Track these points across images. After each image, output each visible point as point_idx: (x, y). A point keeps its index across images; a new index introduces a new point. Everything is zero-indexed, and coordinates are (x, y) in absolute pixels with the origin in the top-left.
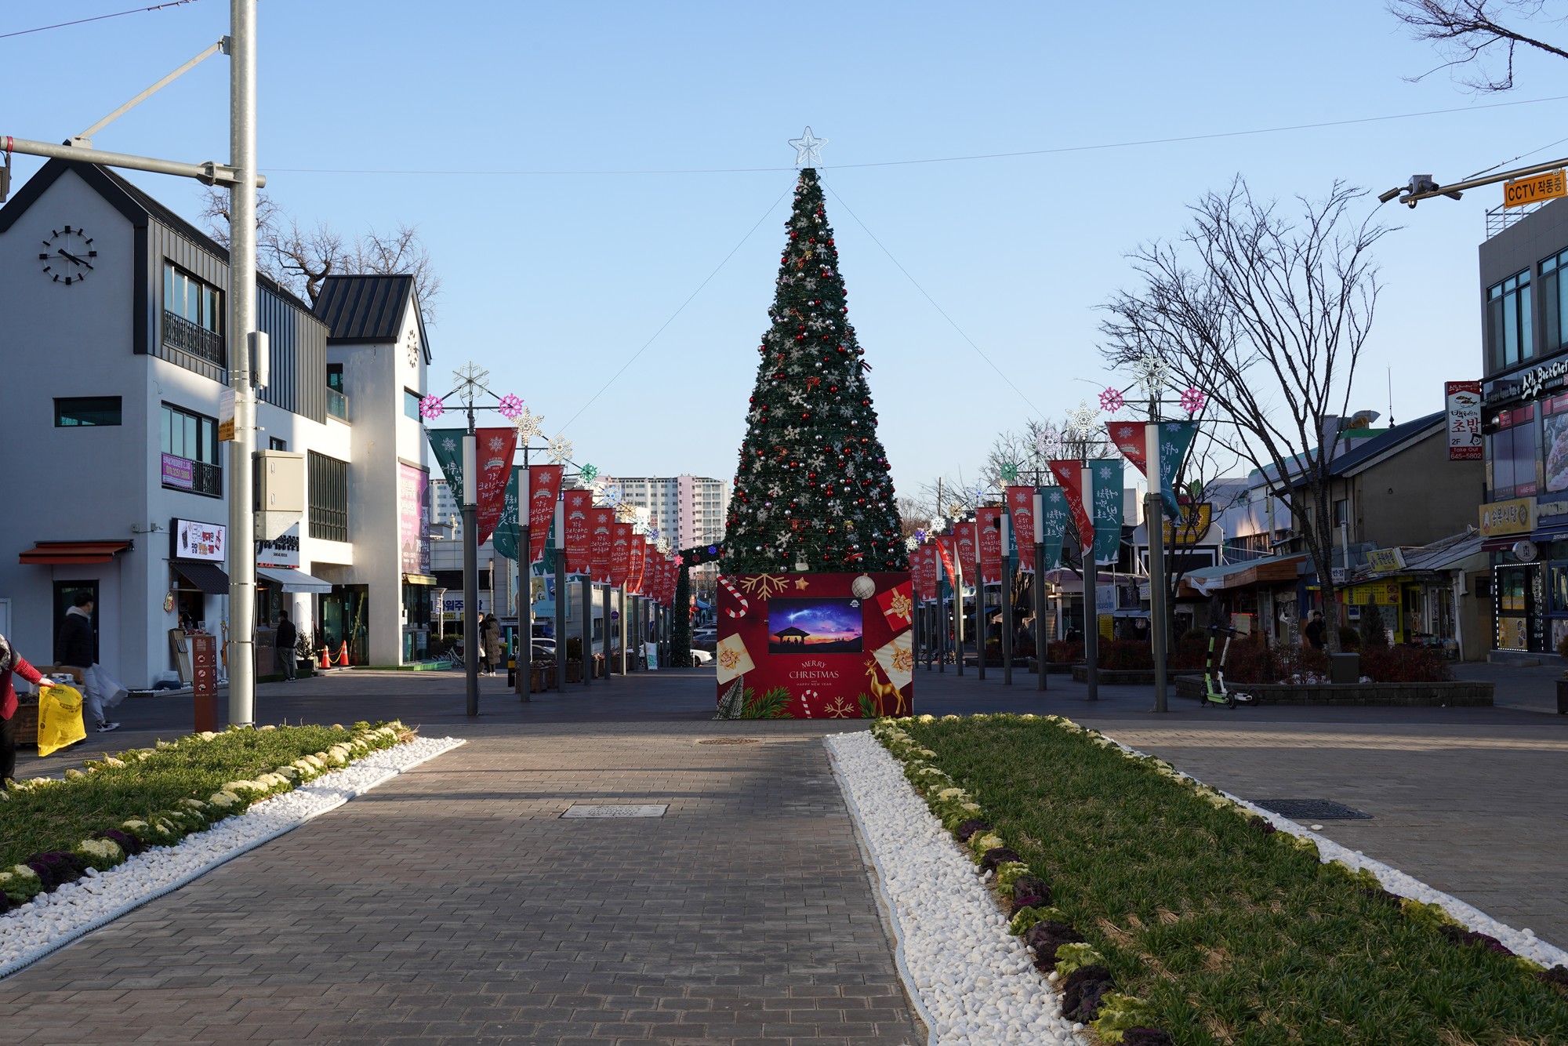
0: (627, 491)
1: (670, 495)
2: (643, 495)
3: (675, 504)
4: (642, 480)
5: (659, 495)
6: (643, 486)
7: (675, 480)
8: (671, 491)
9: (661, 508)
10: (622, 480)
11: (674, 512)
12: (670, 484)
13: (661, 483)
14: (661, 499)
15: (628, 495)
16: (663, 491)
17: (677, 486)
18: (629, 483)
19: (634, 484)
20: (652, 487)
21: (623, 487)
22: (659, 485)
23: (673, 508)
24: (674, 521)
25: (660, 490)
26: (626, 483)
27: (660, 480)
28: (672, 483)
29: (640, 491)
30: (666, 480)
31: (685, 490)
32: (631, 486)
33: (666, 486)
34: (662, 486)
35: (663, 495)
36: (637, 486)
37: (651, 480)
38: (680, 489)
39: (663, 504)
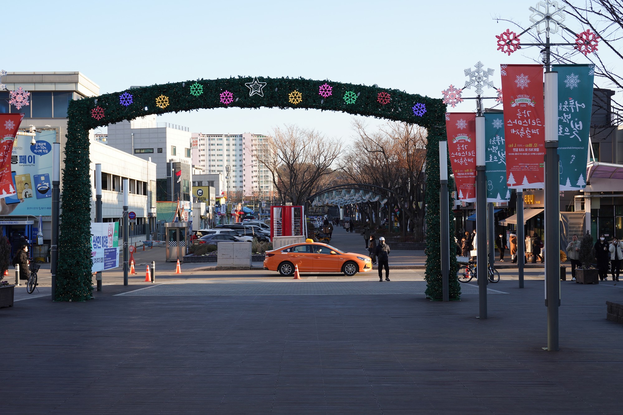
0: (212, 142)
1: (238, 145)
2: (221, 145)
3: (241, 150)
4: (221, 136)
5: (231, 145)
6: (221, 139)
7: (241, 136)
8: (238, 142)
9: (232, 153)
10: (209, 136)
11: (240, 155)
12: (238, 138)
13: (232, 138)
14: (232, 147)
15: (212, 145)
16: (234, 142)
17: (242, 140)
18: (213, 138)
19: (216, 138)
20: (227, 140)
21: (209, 140)
22: (231, 138)
23: (239, 153)
24: (240, 161)
25: (232, 142)
26: (211, 138)
27: (231, 136)
28: (239, 138)
29: (220, 142)
30: (236, 136)
31: (247, 141)
32: (214, 139)
33: (235, 140)
34: (233, 140)
35: (233, 145)
36: (217, 139)
37: (226, 136)
38: (244, 141)
39: (233, 150)
